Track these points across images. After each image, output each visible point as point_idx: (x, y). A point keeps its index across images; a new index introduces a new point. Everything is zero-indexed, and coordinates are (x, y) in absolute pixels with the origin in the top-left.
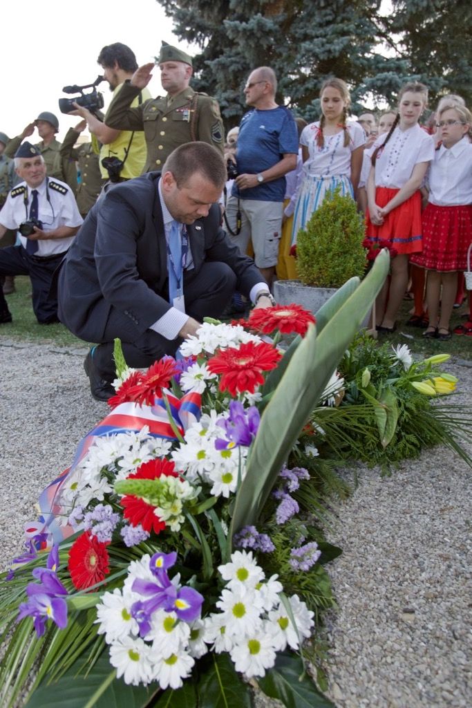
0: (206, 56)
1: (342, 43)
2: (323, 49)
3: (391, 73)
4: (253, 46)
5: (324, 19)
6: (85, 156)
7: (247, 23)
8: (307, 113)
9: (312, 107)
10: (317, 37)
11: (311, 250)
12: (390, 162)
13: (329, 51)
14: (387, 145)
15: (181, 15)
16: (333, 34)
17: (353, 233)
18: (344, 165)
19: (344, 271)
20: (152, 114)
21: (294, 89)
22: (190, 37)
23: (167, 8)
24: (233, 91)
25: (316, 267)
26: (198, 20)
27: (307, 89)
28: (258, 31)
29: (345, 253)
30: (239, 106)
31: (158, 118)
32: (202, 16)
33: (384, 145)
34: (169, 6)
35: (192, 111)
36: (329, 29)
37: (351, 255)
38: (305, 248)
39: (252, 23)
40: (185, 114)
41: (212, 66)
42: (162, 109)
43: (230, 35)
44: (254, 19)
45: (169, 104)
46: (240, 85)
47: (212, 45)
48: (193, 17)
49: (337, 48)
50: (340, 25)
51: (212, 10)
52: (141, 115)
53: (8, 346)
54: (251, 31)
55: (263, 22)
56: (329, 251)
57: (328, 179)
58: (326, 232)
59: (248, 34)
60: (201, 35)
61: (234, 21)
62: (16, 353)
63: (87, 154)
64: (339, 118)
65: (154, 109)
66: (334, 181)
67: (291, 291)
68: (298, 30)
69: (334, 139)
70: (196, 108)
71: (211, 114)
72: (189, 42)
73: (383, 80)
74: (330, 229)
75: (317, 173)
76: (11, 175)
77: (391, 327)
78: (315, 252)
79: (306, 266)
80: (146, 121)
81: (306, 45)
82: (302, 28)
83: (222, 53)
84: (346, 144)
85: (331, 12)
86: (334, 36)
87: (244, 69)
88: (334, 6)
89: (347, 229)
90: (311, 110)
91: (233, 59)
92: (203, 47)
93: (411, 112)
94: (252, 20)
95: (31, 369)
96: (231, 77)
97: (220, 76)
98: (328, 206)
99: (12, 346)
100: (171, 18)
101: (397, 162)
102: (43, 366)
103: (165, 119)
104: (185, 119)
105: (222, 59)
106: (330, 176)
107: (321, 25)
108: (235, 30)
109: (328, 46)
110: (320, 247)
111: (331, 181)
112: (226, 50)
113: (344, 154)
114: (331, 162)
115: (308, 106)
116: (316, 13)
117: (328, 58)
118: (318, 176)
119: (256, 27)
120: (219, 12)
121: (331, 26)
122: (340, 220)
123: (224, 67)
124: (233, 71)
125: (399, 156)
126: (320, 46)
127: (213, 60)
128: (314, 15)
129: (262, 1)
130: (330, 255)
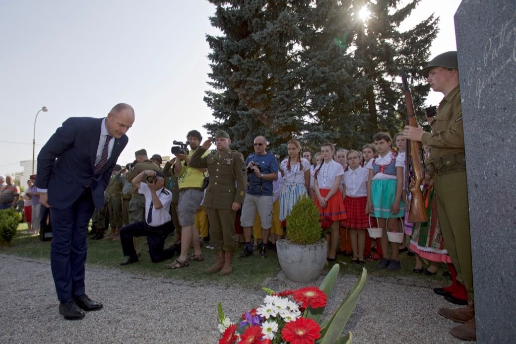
0: (227, 124)
2: (283, 122)
3: (316, 132)
4: (251, 121)
5: (283, 109)
10: (280, 117)
11: (294, 226)
12: (323, 176)
13: (286, 123)
14: (321, 170)
17: (314, 216)
18: (302, 178)
19: (311, 235)
20: (211, 161)
21: (271, 139)
22: (221, 117)
23: (208, 103)
25: (297, 235)
27: (278, 139)
28: (253, 115)
29: (311, 226)
31: (215, 163)
33: (319, 169)
35: (231, 159)
36: (285, 113)
37: (314, 227)
40: (228, 161)
42: (216, 159)
43: (240, 116)
45: (220, 157)
47: (231, 119)
51: (230, 105)
52: (206, 161)
54: (250, 115)
55: (255, 111)
56: (303, 226)
57: (294, 186)
58: (301, 216)
60: (225, 116)
64: (297, 157)
65: (212, 158)
67: (286, 247)
68: (271, 114)
69: (295, 167)
71: (240, 161)
72: (220, 119)
73: (313, 136)
74: (303, 215)
75: (289, 183)
77: (334, 258)
78: (296, 226)
79: (292, 233)
80: (209, 164)
83: (235, 123)
84: (301, 168)
87: (247, 130)
89: (311, 214)
90: (280, 149)
91: (242, 126)
93: (325, 154)
94: (250, 111)
96: (241, 134)
97: (236, 133)
98: (300, 203)
100: (210, 107)
101: (327, 176)
103: (218, 164)
104: (228, 163)
105: (237, 126)
106: (295, 184)
108: (243, 115)
109: (286, 121)
110: (299, 224)
111: (296, 187)
112: (238, 122)
113: (301, 174)
114: (295, 178)
116: (279, 107)
118: (289, 184)
122: (307, 211)
123: (237, 130)
124: (242, 132)
128: (278, 108)
129: (254, 102)
130: (304, 228)
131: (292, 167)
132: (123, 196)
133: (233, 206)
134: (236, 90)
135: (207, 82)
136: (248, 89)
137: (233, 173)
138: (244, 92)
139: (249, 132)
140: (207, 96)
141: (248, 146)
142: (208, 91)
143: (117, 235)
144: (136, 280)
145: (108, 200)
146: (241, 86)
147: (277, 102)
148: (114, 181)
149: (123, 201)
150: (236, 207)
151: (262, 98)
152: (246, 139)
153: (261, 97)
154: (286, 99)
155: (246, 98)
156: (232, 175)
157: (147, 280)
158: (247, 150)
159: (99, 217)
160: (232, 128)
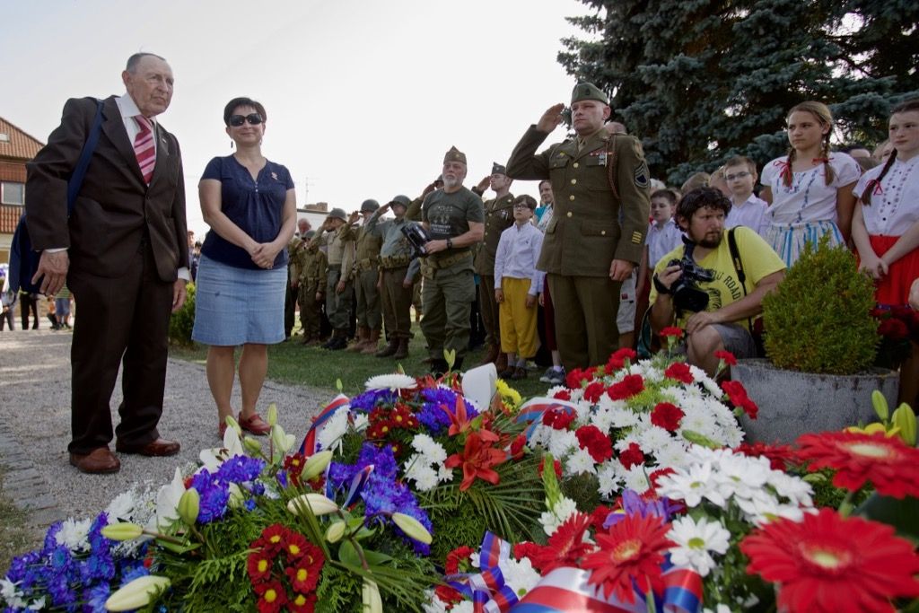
0: (615, 105)
1: (791, 70)
2: (765, 81)
3: (870, 93)
4: (674, 87)
5: (765, 47)
7: (666, 64)
8: (749, 153)
9: (755, 145)
10: (756, 68)
11: (788, 320)
12: (884, 200)
13: (775, 82)
14: (883, 181)
16: (777, 62)
17: (854, 297)
19: (844, 349)
20: (560, 160)
21: (729, 128)
23: (569, 66)
24: (649, 138)
25: (797, 345)
26: (606, 71)
27: (746, 128)
28: (680, 70)
29: (843, 324)
30: (658, 154)
31: (568, 165)
32: (609, 67)
33: (880, 179)
34: (571, 64)
35: (610, 153)
36: (772, 58)
37: (854, 328)
38: (778, 318)
39: (672, 63)
40: (601, 157)
42: (572, 154)
43: (646, 79)
44: (675, 60)
45: (580, 148)
46: (658, 130)
47: (622, 94)
48: (599, 69)
49: (786, 77)
50: (789, 51)
51: (620, 60)
52: (547, 161)
54: (672, 73)
55: (685, 61)
56: (818, 321)
57: (800, 228)
58: (811, 295)
59: (668, 76)
60: (608, 86)
61: (650, 65)
65: (563, 154)
66: (810, 229)
67: (760, 376)
68: (729, 64)
69: (808, 176)
70: (614, 149)
71: (634, 155)
74: (817, 292)
75: (783, 221)
78: (794, 323)
79: (781, 342)
80: (553, 169)
81: (743, 79)
82: (735, 62)
83: (633, 100)
85: (773, 39)
86: (780, 64)
87: (662, 113)
88: (778, 32)
89: (846, 292)
90: (754, 149)
91: (649, 104)
92: (611, 97)
93: (902, 137)
94: (671, 62)
96: (647, 124)
98: (809, 261)
101: (896, 200)
103: (577, 165)
104: (601, 163)
105: (635, 105)
106: (803, 223)
107: (760, 55)
108: (653, 74)
109: (773, 77)
110: (803, 317)
111: (805, 230)
112: (640, 97)
114: (804, 206)
115: (750, 145)
116: (753, 42)
117: (774, 89)
118: (785, 225)
119: (677, 68)
120: (628, 61)
121: (775, 54)
122: (833, 281)
123: (637, 113)
124: (650, 117)
125: (901, 192)
126: (762, 77)
127: (624, 108)
128: (750, 45)
129: (684, 41)
130: (819, 328)
131: (796, 175)
132: (381, 262)
133: (612, 269)
134: (636, 19)
135: (568, 19)
136: (667, 12)
137: (613, 187)
138: (657, 20)
139: (668, 117)
140: (565, 50)
141: (666, 152)
142: (569, 38)
143: (370, 342)
145: (355, 272)
146: (650, 6)
147: (749, 30)
148: (365, 234)
149: (381, 273)
150: (622, 273)
151: (709, 28)
152: (660, 134)
153: (705, 25)
154: (777, 18)
155: (662, 34)
156: (612, 191)
158: (661, 160)
159: (337, 306)
160: (625, 110)
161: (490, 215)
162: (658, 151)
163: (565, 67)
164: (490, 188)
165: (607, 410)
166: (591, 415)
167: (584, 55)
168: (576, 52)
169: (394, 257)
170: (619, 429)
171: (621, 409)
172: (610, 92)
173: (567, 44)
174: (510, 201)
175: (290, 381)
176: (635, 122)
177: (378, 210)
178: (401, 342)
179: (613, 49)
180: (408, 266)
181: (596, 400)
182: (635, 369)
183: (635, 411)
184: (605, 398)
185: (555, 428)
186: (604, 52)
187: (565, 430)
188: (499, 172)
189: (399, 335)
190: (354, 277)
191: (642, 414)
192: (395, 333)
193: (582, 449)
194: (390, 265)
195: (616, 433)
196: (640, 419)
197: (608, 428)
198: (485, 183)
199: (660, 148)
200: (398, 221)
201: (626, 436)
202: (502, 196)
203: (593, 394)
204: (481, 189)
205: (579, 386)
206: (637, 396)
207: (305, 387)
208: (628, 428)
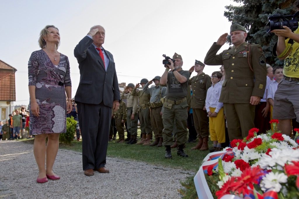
0: (250, 33)
6: (194, 82)
7: (271, 13)
15: (237, 18)
20: (227, 56)
23: (229, 17)
24: (266, 46)
26: (246, 18)
31: (230, 58)
32: (247, 16)
34: (230, 17)
35: (248, 52)
39: (274, 13)
40: (244, 54)
41: (254, 37)
42: (232, 53)
44: (275, 11)
45: (235, 51)
46: (269, 42)
47: (253, 28)
48: (242, 18)
51: (252, 13)
52: (222, 57)
53: (161, 169)
55: (280, 11)
60: (247, 25)
61: (264, 14)
62: (164, 172)
63: (195, 81)
65: (228, 54)
71: (258, 52)
76: (162, 94)
80: (224, 60)
83: (258, 30)
92: (248, 29)
95: (171, 180)
96: (265, 40)
99: (162, 169)
102: (177, 179)
103: (234, 58)
104: (245, 56)
105: (259, 32)
112: (261, 28)
120: (255, 13)
123: (260, 36)
124: (265, 37)
127: (254, 34)
132: (150, 105)
133: (251, 100)
137: (250, 66)
140: (227, 11)
142: (229, 5)
143: (147, 140)
144: (158, 170)
149: (150, 110)
152: (270, 44)
157: (167, 170)
160: (254, 35)
161: (195, 82)
162: (270, 51)
163: (228, 18)
164: (194, 71)
165: (247, 153)
166: (241, 155)
167: (236, 12)
168: (232, 11)
169: (156, 103)
170: (253, 160)
171: (253, 152)
172: (248, 27)
173: (228, 9)
174: (203, 76)
175: (113, 156)
176: (259, 40)
177: (148, 82)
178: (160, 139)
179: (248, 9)
180: (162, 106)
181: (243, 149)
182: (259, 137)
183: (259, 152)
184: (246, 148)
185: (226, 161)
186: (244, 10)
187: (230, 162)
188: (198, 64)
189: (159, 136)
190: (138, 112)
191: (262, 154)
192: (157, 135)
193: (237, 168)
194: (154, 106)
195: (251, 162)
196: (261, 156)
197: (248, 160)
198: (192, 69)
199: (270, 50)
200: (157, 87)
201: (256, 163)
202: (200, 74)
203: (242, 147)
204: (191, 72)
205: (236, 146)
206: (259, 146)
207: (120, 158)
208: (257, 160)
